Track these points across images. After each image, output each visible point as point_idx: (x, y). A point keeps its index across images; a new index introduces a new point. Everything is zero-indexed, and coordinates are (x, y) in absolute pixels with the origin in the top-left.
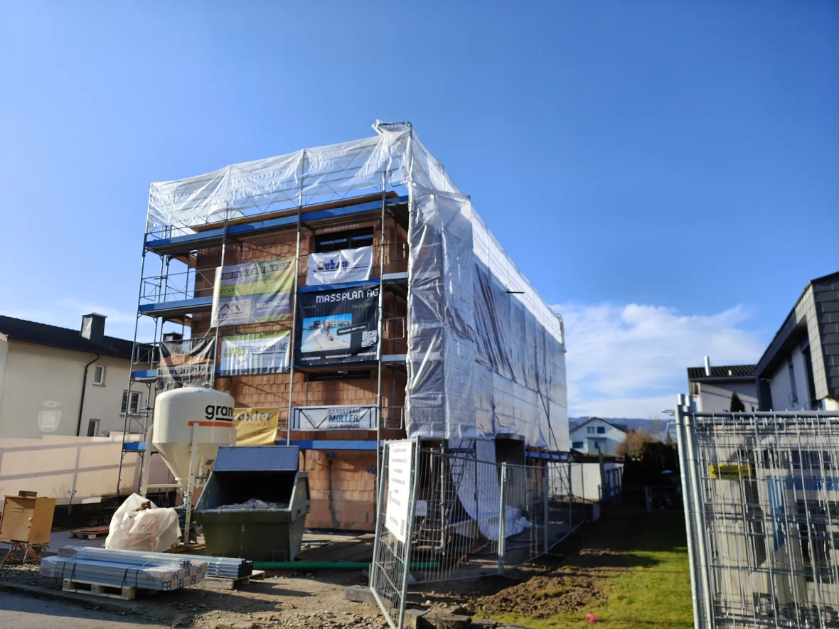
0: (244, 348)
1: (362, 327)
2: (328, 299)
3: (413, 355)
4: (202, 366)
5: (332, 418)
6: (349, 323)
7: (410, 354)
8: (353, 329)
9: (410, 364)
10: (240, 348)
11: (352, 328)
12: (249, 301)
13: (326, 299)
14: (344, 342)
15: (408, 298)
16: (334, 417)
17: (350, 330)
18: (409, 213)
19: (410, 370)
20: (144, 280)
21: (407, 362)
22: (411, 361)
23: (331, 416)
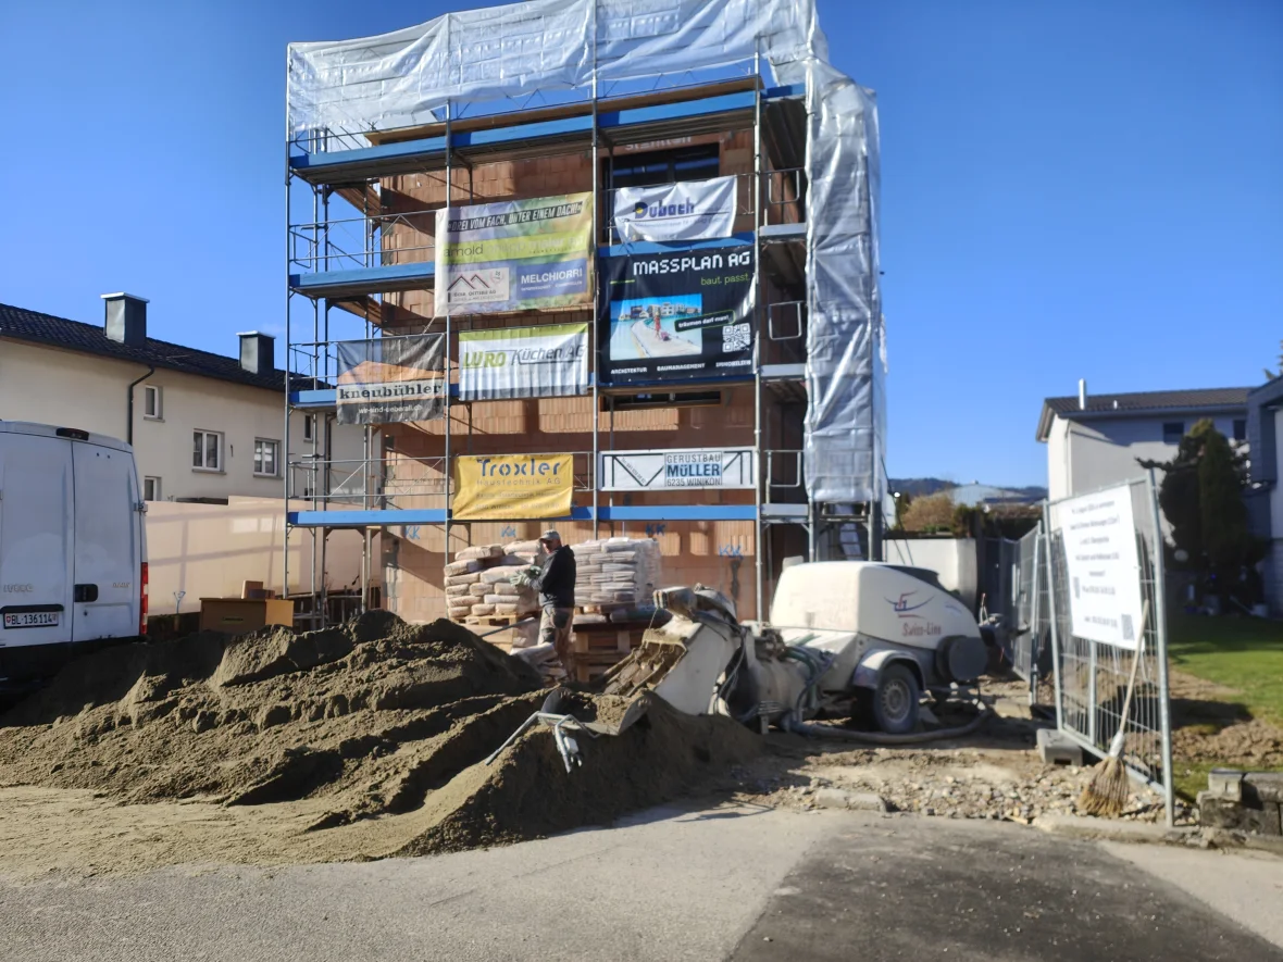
0: (502, 353)
1: (722, 319)
2: (656, 268)
3: (817, 365)
4: (424, 384)
5: (672, 470)
6: (696, 310)
7: (813, 363)
8: (705, 321)
9: (812, 380)
10: (496, 354)
11: (702, 319)
12: (505, 271)
13: (651, 269)
14: (690, 343)
15: (807, 269)
16: (676, 467)
17: (699, 322)
18: (806, 116)
19: (813, 390)
20: (292, 230)
21: (807, 376)
22: (814, 376)
23: (670, 467)
